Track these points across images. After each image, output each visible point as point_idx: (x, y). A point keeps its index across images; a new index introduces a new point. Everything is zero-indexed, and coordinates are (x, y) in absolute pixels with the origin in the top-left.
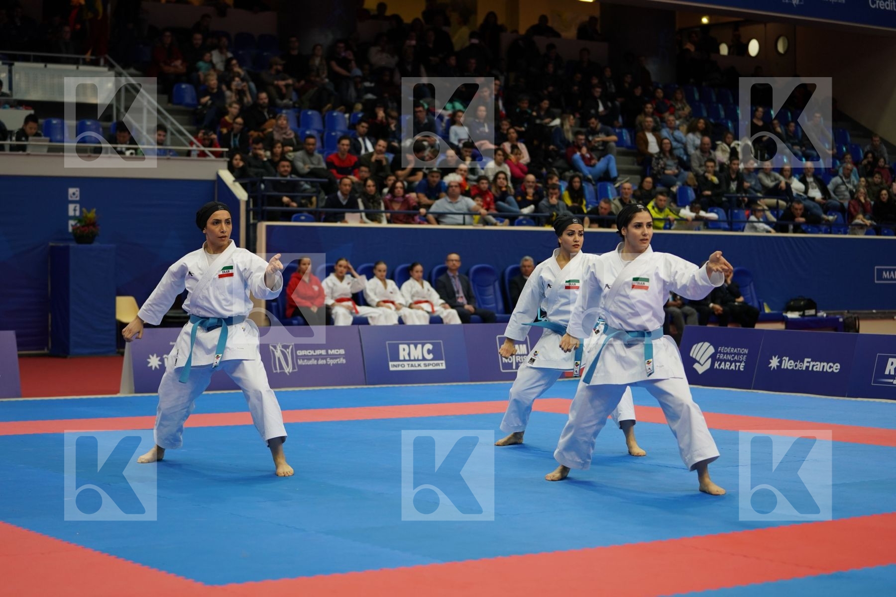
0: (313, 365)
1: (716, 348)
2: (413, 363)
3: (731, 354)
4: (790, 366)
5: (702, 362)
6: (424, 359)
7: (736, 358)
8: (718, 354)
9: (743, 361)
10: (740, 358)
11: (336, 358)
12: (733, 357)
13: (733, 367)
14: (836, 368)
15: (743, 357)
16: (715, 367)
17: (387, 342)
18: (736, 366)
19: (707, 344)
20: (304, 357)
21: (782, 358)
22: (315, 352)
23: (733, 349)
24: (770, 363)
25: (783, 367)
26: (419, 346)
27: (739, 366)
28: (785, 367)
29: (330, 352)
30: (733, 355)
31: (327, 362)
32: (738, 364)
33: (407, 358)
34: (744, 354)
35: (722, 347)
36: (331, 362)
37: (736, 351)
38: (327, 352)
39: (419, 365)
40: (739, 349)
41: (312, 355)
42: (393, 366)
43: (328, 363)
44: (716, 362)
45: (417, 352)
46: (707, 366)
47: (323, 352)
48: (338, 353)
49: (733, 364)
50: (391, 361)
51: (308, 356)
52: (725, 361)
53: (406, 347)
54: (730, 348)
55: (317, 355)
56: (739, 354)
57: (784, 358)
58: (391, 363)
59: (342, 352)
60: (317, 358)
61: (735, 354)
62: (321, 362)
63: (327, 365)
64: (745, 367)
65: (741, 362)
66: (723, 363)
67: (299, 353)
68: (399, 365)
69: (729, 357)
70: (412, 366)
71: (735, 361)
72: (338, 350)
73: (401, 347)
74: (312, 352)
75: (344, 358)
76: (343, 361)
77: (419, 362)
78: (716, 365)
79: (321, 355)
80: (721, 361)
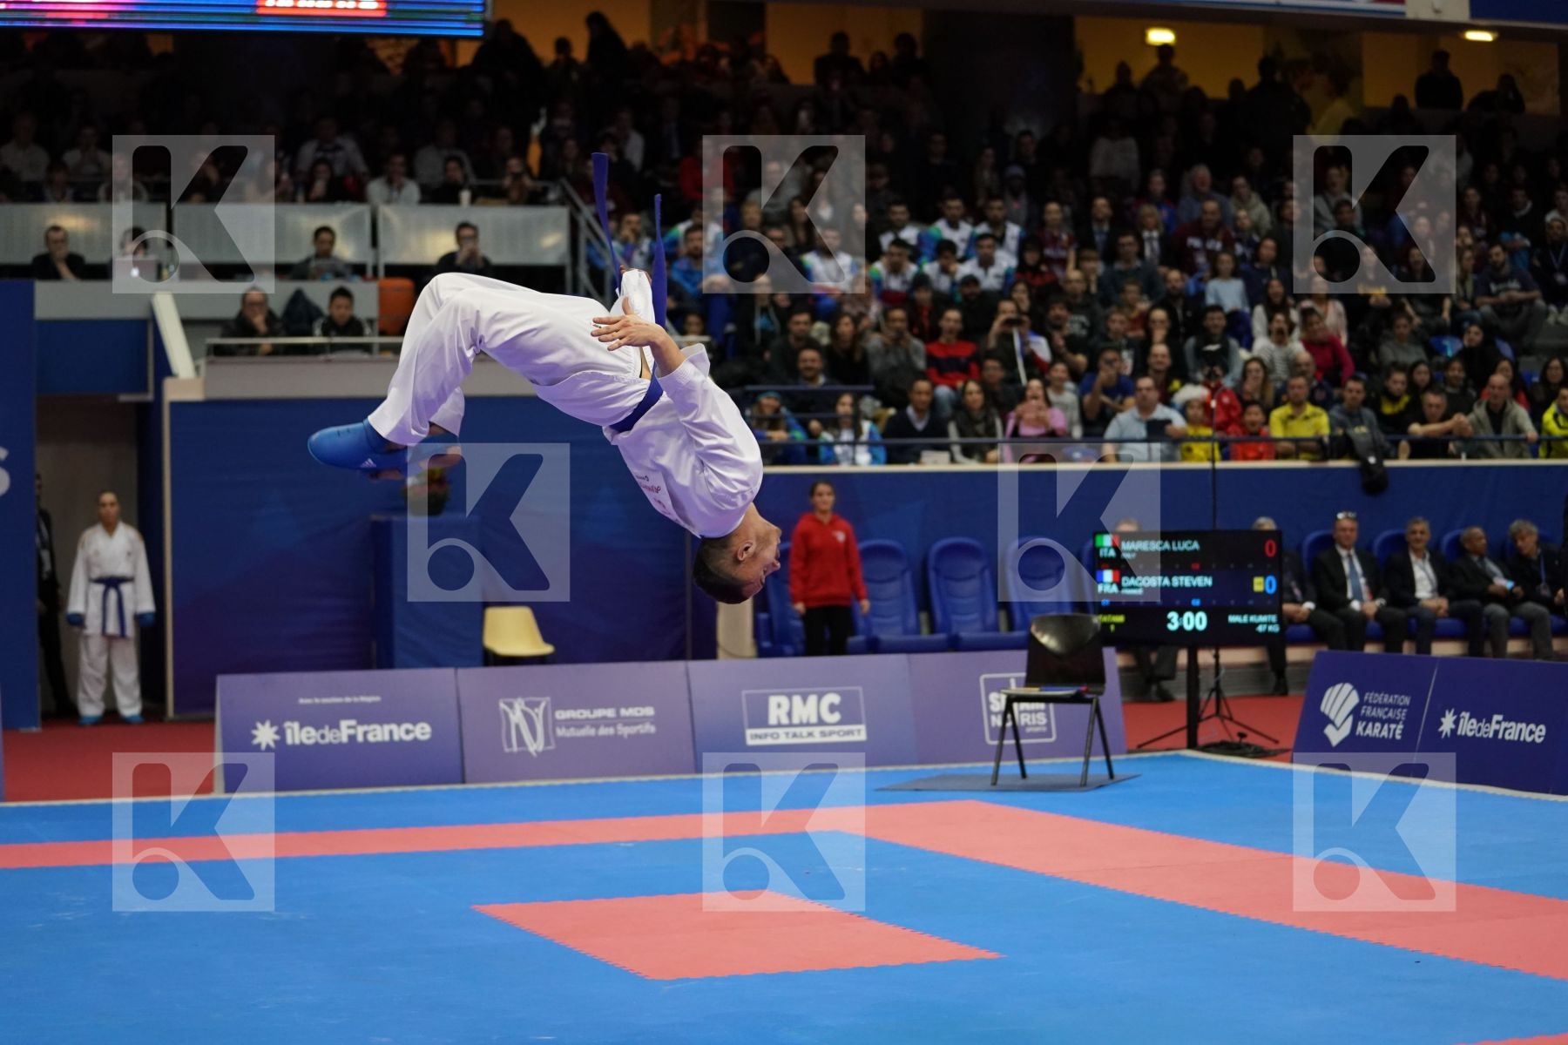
0: (587, 738)
1: (1361, 696)
2: (798, 730)
3: (1383, 706)
4: (1471, 730)
5: (1338, 722)
6: (821, 722)
7: (1390, 714)
8: (1364, 707)
9: (1400, 720)
10: (1397, 716)
11: (636, 724)
12: (1386, 713)
13: (1385, 733)
14: (1538, 733)
15: (1401, 713)
16: (1357, 733)
17: (744, 693)
18: (1389, 729)
19: (1348, 687)
20: (569, 723)
21: (1460, 713)
22: (592, 713)
23: (1387, 696)
24: (1441, 724)
25: (1459, 733)
26: (812, 699)
27: (1395, 730)
28: (1463, 733)
29: (624, 712)
30: (1386, 709)
31: (616, 730)
32: (1392, 727)
33: (785, 721)
34: (1403, 707)
35: (1371, 692)
36: (626, 731)
37: (1390, 700)
38: (618, 712)
39: (810, 734)
40: (1396, 696)
41: (587, 719)
42: (752, 737)
43: (620, 733)
44: (1360, 723)
45: (806, 709)
46: (1345, 731)
47: (610, 713)
48: (641, 714)
49: (1386, 726)
50: (752, 726)
51: (577, 720)
52: (1374, 720)
53: (784, 700)
54: (1382, 695)
55: (597, 719)
56: (1395, 707)
57: (1463, 714)
58: (749, 732)
59: (649, 711)
60: (596, 723)
61: (1390, 706)
62: (603, 731)
63: (616, 738)
64: (1403, 733)
65: (1397, 722)
66: (1370, 725)
67: (560, 715)
68: (766, 736)
69: (1380, 713)
70: (795, 735)
71: (1390, 721)
72: (641, 709)
73: (773, 701)
74: (586, 714)
75: (652, 723)
76: (650, 728)
77: (810, 729)
78: (1360, 729)
79: (605, 718)
80: (1368, 721)
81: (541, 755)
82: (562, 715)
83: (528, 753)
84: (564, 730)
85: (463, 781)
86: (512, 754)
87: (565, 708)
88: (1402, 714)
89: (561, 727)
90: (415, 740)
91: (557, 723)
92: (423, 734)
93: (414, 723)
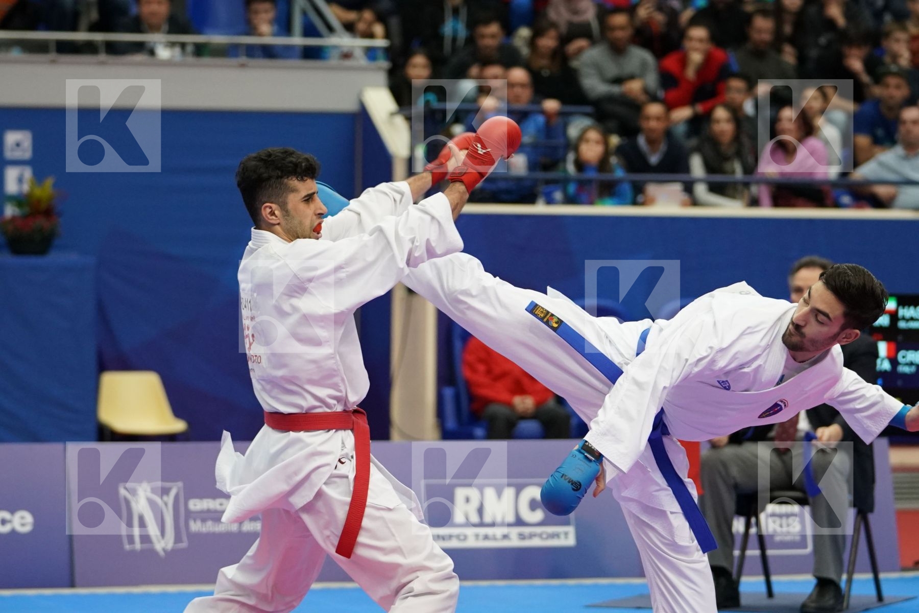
0: (228, 535)
20: (205, 515)
51: (216, 512)
62: (248, 527)
81: (171, 554)
82: (196, 505)
83: (153, 552)
84: (199, 523)
85: (72, 585)
86: (133, 552)
87: (201, 497)
89: (195, 520)
90: (13, 532)
91: (189, 515)
92: (23, 525)
93: (12, 511)
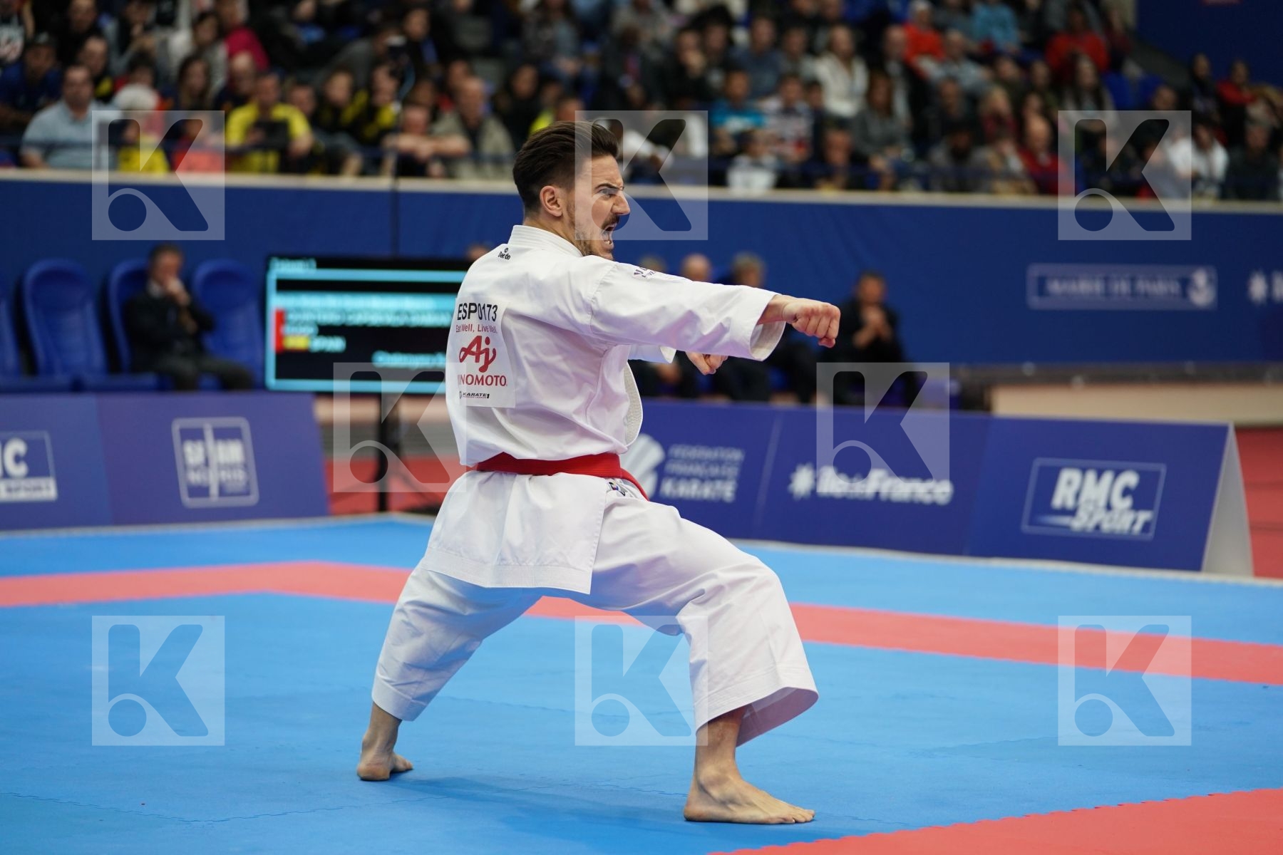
1: (665, 449)
3: (698, 461)
7: (715, 471)
32: (719, 485)
34: (732, 463)
52: (689, 478)
56: (720, 462)
64: (738, 492)
69: (698, 470)
71: (713, 479)
80: (678, 477)
88: (733, 471)
